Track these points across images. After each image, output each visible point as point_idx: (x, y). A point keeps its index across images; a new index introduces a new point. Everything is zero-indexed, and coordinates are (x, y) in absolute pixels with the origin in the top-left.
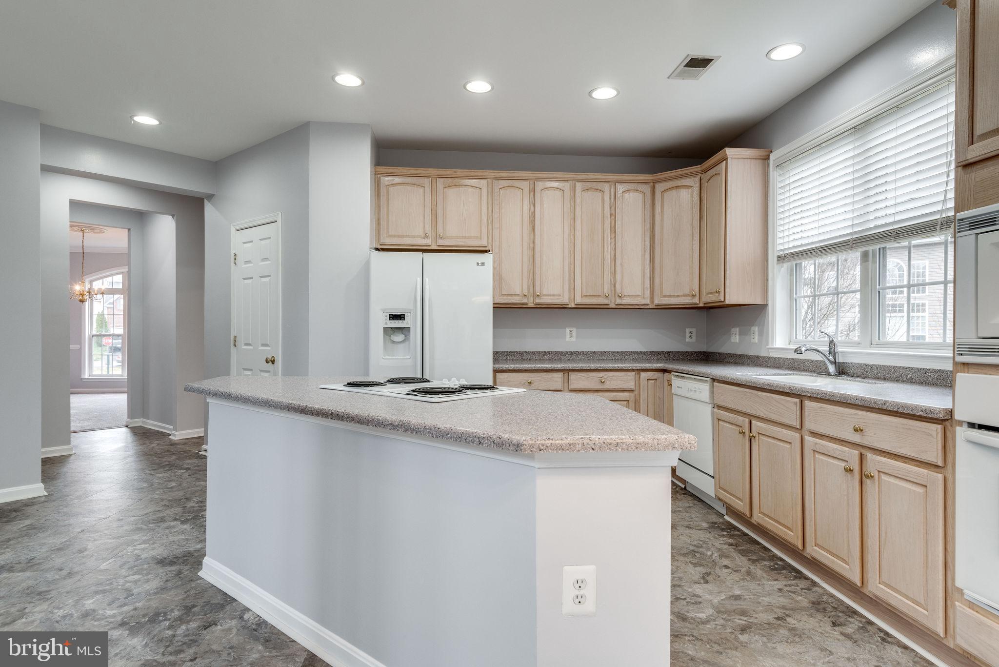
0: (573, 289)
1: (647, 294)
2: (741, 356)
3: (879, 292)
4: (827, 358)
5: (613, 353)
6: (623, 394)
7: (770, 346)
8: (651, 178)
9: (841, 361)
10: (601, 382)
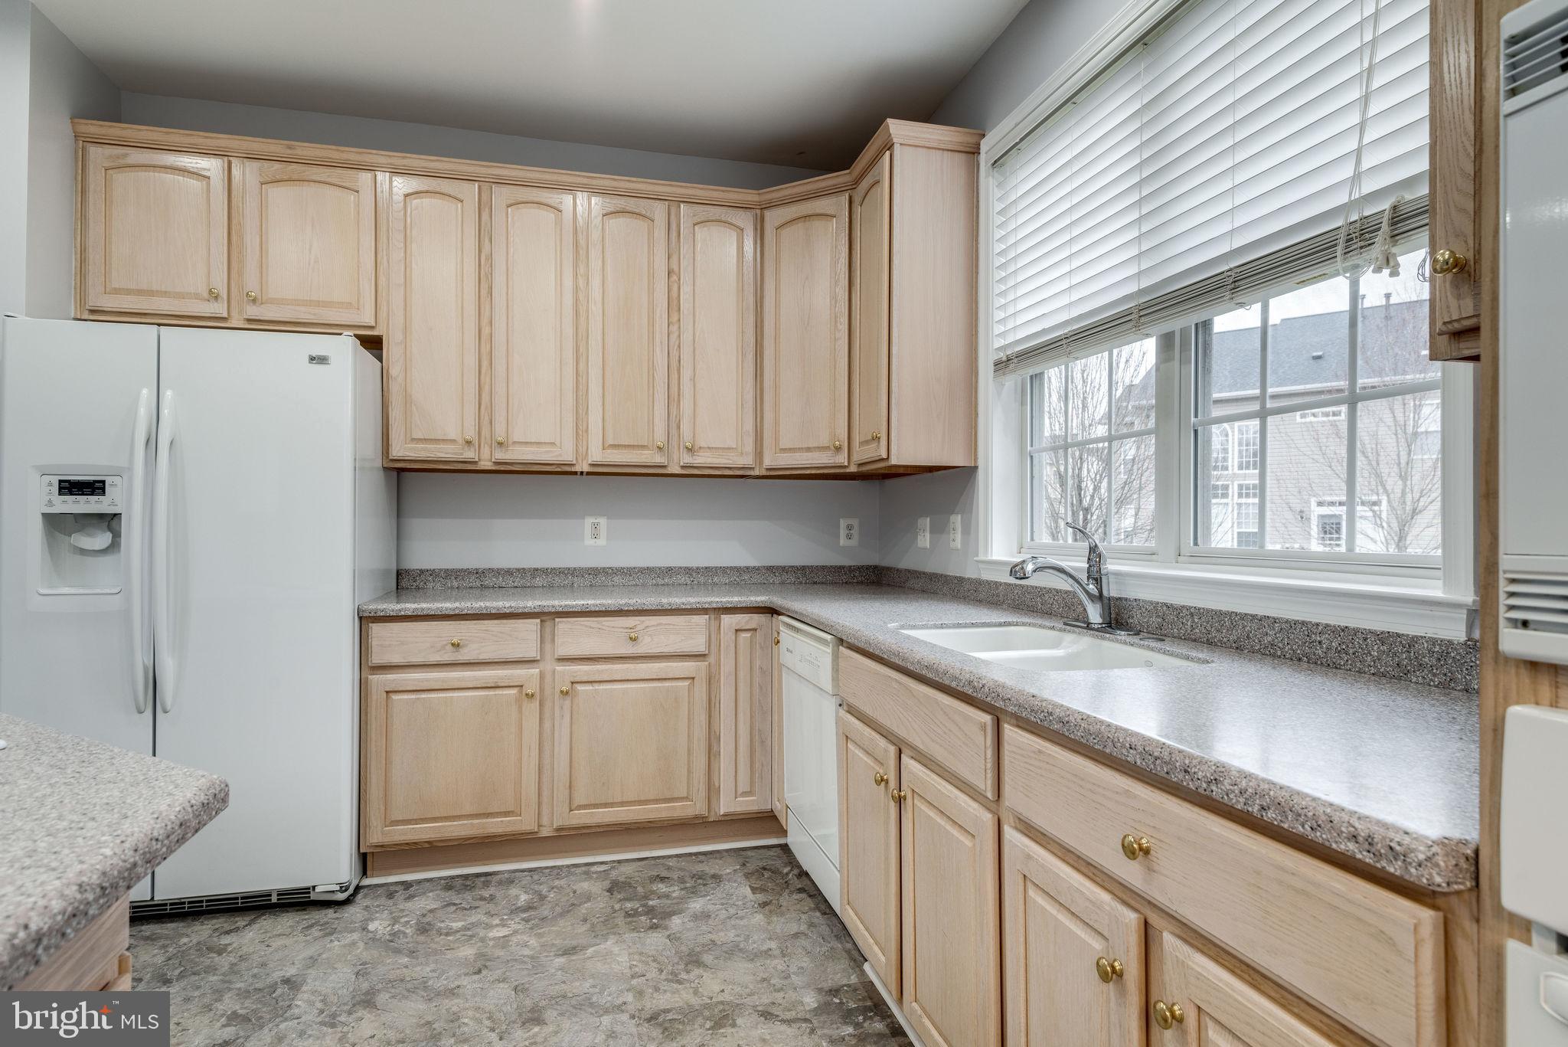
0: (580, 431)
1: (749, 446)
2: (933, 577)
3: (1196, 432)
4: (1084, 589)
5: (688, 571)
6: (680, 664)
7: (981, 557)
8: (756, 198)
9: (1114, 594)
10: (630, 638)
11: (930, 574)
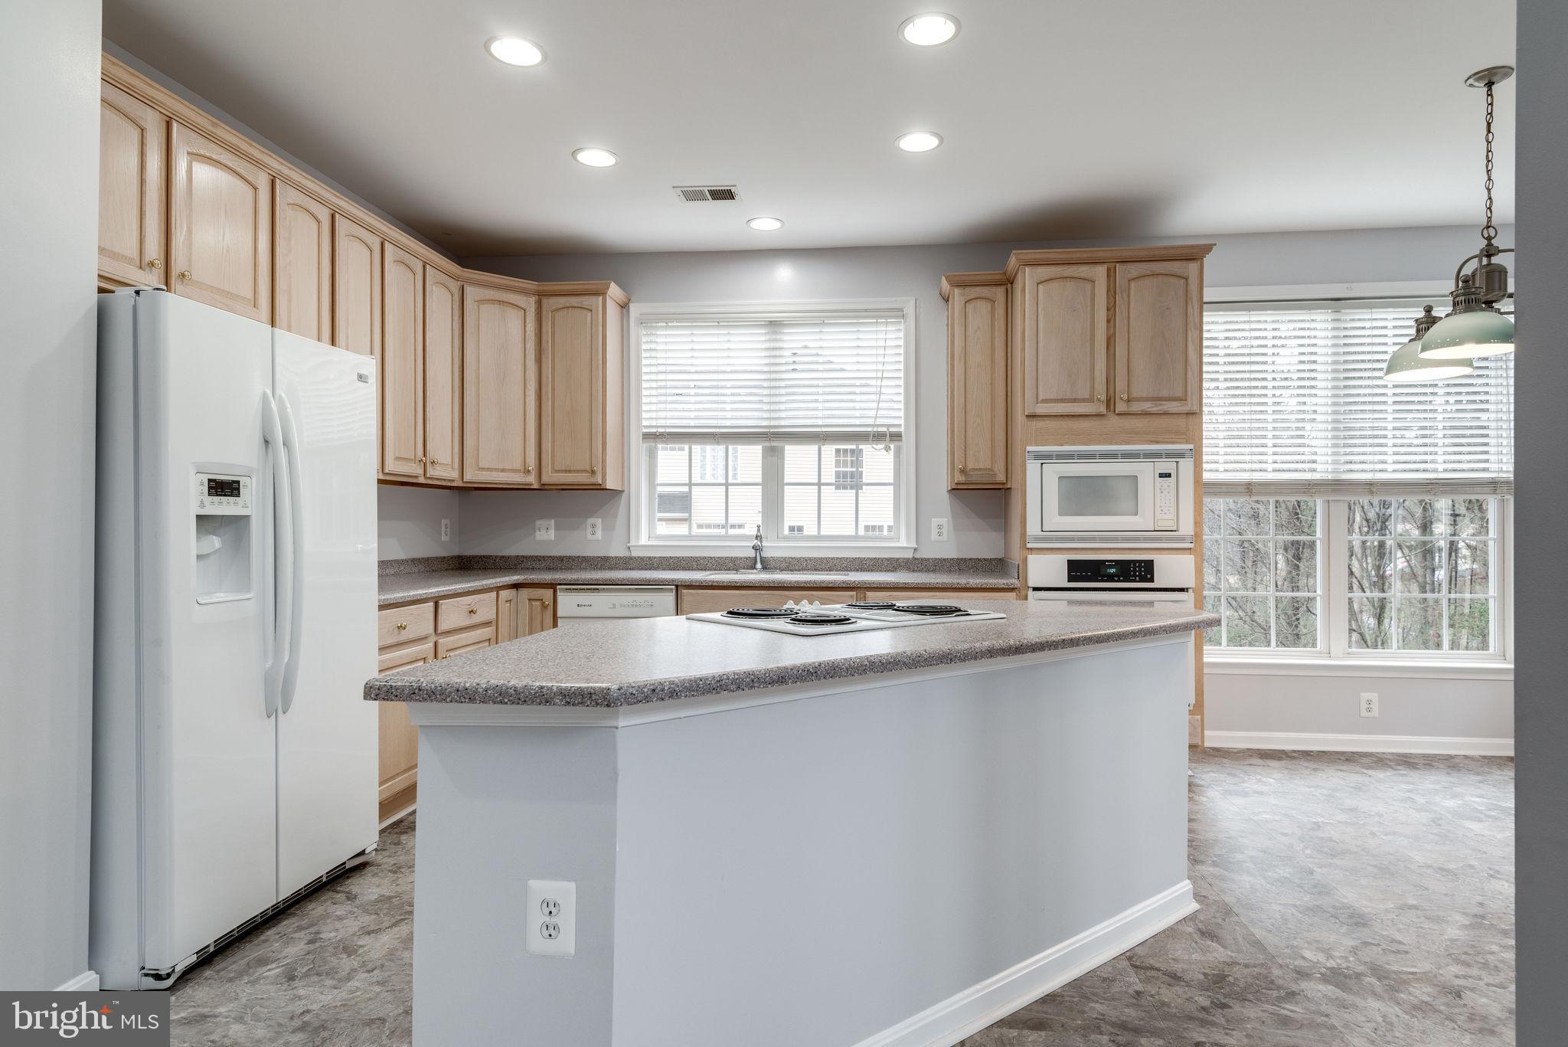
1: (454, 463)
2: (563, 559)
7: (633, 543)
10: (470, 612)
11: (560, 557)
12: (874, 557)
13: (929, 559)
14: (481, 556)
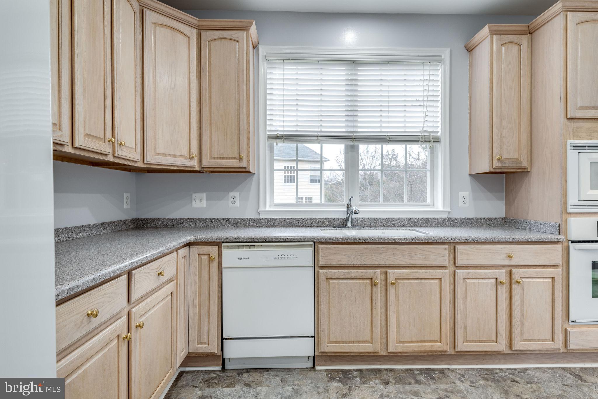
1: (139, 148)
6: (170, 284)
10: (158, 274)
11: (210, 219)
12: (423, 217)
13: (458, 219)
14: (153, 219)
